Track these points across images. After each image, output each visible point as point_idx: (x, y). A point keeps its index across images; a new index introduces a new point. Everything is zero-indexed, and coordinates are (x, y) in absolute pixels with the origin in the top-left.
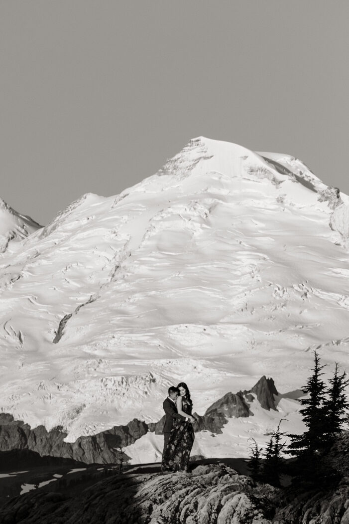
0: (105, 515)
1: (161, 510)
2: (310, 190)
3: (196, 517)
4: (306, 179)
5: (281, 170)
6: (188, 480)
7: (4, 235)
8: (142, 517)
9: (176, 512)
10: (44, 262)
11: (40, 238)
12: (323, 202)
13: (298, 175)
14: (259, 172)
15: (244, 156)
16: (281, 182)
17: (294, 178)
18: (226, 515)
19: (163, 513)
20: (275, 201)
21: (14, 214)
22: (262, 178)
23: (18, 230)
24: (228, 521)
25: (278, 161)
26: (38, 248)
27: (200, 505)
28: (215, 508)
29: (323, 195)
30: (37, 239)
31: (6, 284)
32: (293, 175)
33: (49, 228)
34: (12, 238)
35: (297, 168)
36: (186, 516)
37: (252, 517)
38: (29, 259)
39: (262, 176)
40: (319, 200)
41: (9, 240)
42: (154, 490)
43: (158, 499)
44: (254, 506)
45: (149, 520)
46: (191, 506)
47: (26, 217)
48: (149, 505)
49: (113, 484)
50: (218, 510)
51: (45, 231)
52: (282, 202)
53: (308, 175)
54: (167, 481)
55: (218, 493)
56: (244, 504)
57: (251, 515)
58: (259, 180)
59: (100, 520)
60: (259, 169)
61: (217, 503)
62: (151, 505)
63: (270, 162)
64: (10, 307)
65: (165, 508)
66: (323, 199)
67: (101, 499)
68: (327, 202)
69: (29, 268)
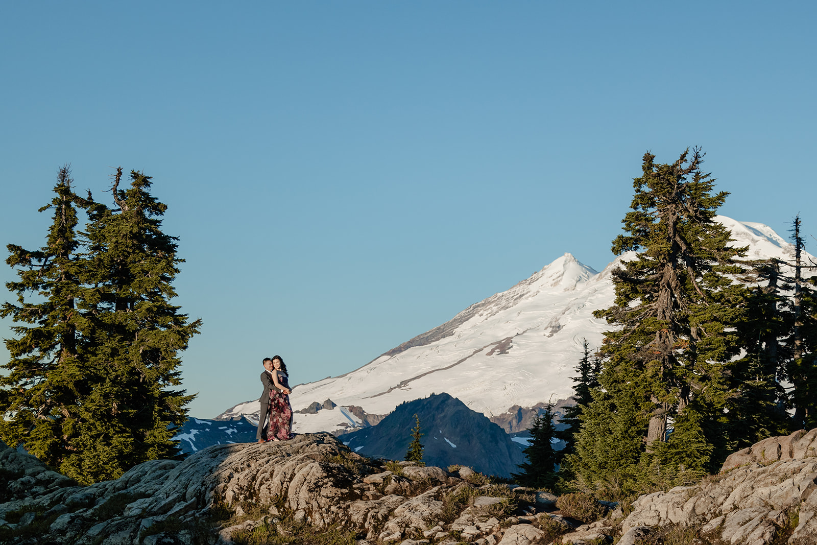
0: (189, 484)
1: (238, 479)
2: (777, 247)
3: (270, 485)
4: (774, 239)
5: (757, 233)
6: (277, 448)
7: (574, 279)
8: (219, 486)
9: (253, 481)
10: (600, 296)
11: (597, 280)
12: (786, 254)
13: (769, 236)
14: (742, 235)
15: (732, 224)
16: (757, 241)
17: (766, 238)
18: (297, 484)
19: (240, 481)
20: (754, 253)
21: (580, 265)
22: (744, 239)
23: (583, 275)
24: (298, 490)
25: (755, 227)
26: (596, 286)
27: (274, 474)
28: (289, 476)
29: (786, 249)
30: (595, 281)
31: (575, 311)
32: (765, 236)
33: (603, 273)
34: (579, 281)
35: (768, 232)
36: (261, 485)
37: (322, 486)
38: (590, 294)
39: (744, 237)
40: (783, 253)
41: (577, 282)
42: (238, 460)
43: (240, 468)
44: (325, 474)
45: (226, 488)
46: (267, 475)
47: (588, 266)
48: (229, 473)
49: (210, 453)
50: (291, 479)
51: (601, 275)
52: (758, 254)
53: (775, 236)
54: (255, 450)
55: (294, 462)
56: (315, 473)
57: (321, 483)
58: (742, 240)
59: (184, 488)
60: (742, 233)
61: (290, 472)
62: (231, 474)
63: (749, 228)
64: (578, 325)
65: (242, 477)
66: (786, 252)
67: (191, 467)
68: (789, 254)
69: (590, 300)
